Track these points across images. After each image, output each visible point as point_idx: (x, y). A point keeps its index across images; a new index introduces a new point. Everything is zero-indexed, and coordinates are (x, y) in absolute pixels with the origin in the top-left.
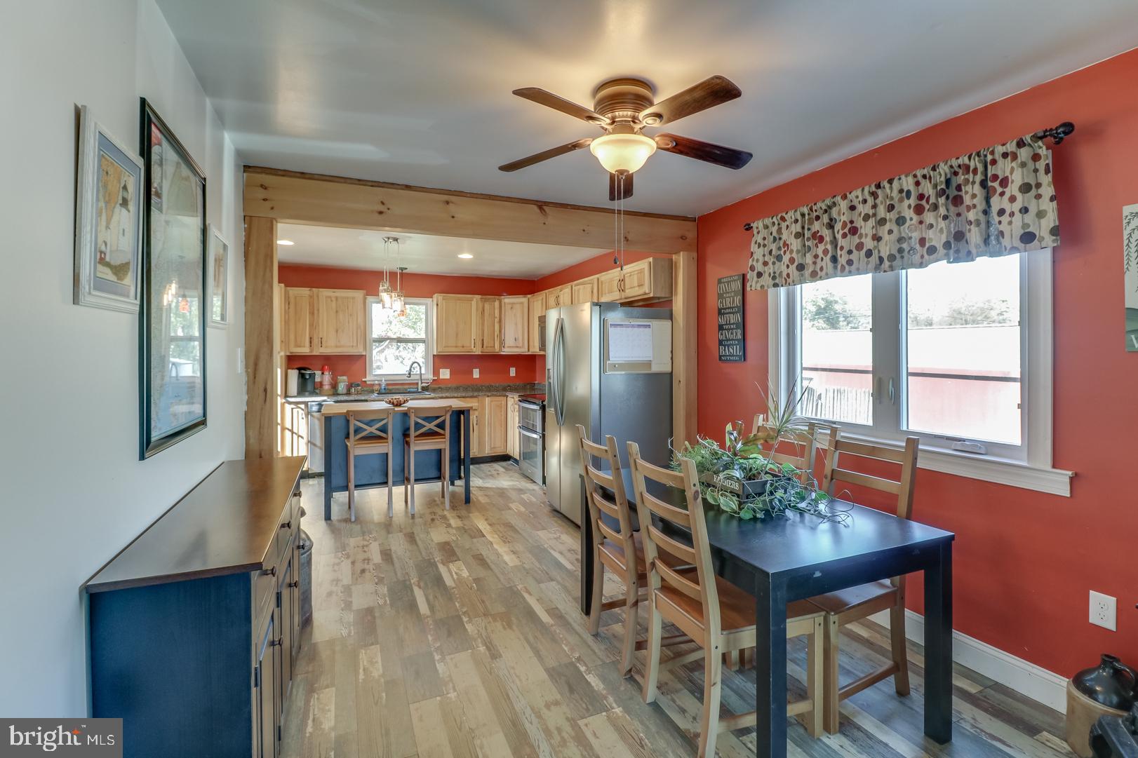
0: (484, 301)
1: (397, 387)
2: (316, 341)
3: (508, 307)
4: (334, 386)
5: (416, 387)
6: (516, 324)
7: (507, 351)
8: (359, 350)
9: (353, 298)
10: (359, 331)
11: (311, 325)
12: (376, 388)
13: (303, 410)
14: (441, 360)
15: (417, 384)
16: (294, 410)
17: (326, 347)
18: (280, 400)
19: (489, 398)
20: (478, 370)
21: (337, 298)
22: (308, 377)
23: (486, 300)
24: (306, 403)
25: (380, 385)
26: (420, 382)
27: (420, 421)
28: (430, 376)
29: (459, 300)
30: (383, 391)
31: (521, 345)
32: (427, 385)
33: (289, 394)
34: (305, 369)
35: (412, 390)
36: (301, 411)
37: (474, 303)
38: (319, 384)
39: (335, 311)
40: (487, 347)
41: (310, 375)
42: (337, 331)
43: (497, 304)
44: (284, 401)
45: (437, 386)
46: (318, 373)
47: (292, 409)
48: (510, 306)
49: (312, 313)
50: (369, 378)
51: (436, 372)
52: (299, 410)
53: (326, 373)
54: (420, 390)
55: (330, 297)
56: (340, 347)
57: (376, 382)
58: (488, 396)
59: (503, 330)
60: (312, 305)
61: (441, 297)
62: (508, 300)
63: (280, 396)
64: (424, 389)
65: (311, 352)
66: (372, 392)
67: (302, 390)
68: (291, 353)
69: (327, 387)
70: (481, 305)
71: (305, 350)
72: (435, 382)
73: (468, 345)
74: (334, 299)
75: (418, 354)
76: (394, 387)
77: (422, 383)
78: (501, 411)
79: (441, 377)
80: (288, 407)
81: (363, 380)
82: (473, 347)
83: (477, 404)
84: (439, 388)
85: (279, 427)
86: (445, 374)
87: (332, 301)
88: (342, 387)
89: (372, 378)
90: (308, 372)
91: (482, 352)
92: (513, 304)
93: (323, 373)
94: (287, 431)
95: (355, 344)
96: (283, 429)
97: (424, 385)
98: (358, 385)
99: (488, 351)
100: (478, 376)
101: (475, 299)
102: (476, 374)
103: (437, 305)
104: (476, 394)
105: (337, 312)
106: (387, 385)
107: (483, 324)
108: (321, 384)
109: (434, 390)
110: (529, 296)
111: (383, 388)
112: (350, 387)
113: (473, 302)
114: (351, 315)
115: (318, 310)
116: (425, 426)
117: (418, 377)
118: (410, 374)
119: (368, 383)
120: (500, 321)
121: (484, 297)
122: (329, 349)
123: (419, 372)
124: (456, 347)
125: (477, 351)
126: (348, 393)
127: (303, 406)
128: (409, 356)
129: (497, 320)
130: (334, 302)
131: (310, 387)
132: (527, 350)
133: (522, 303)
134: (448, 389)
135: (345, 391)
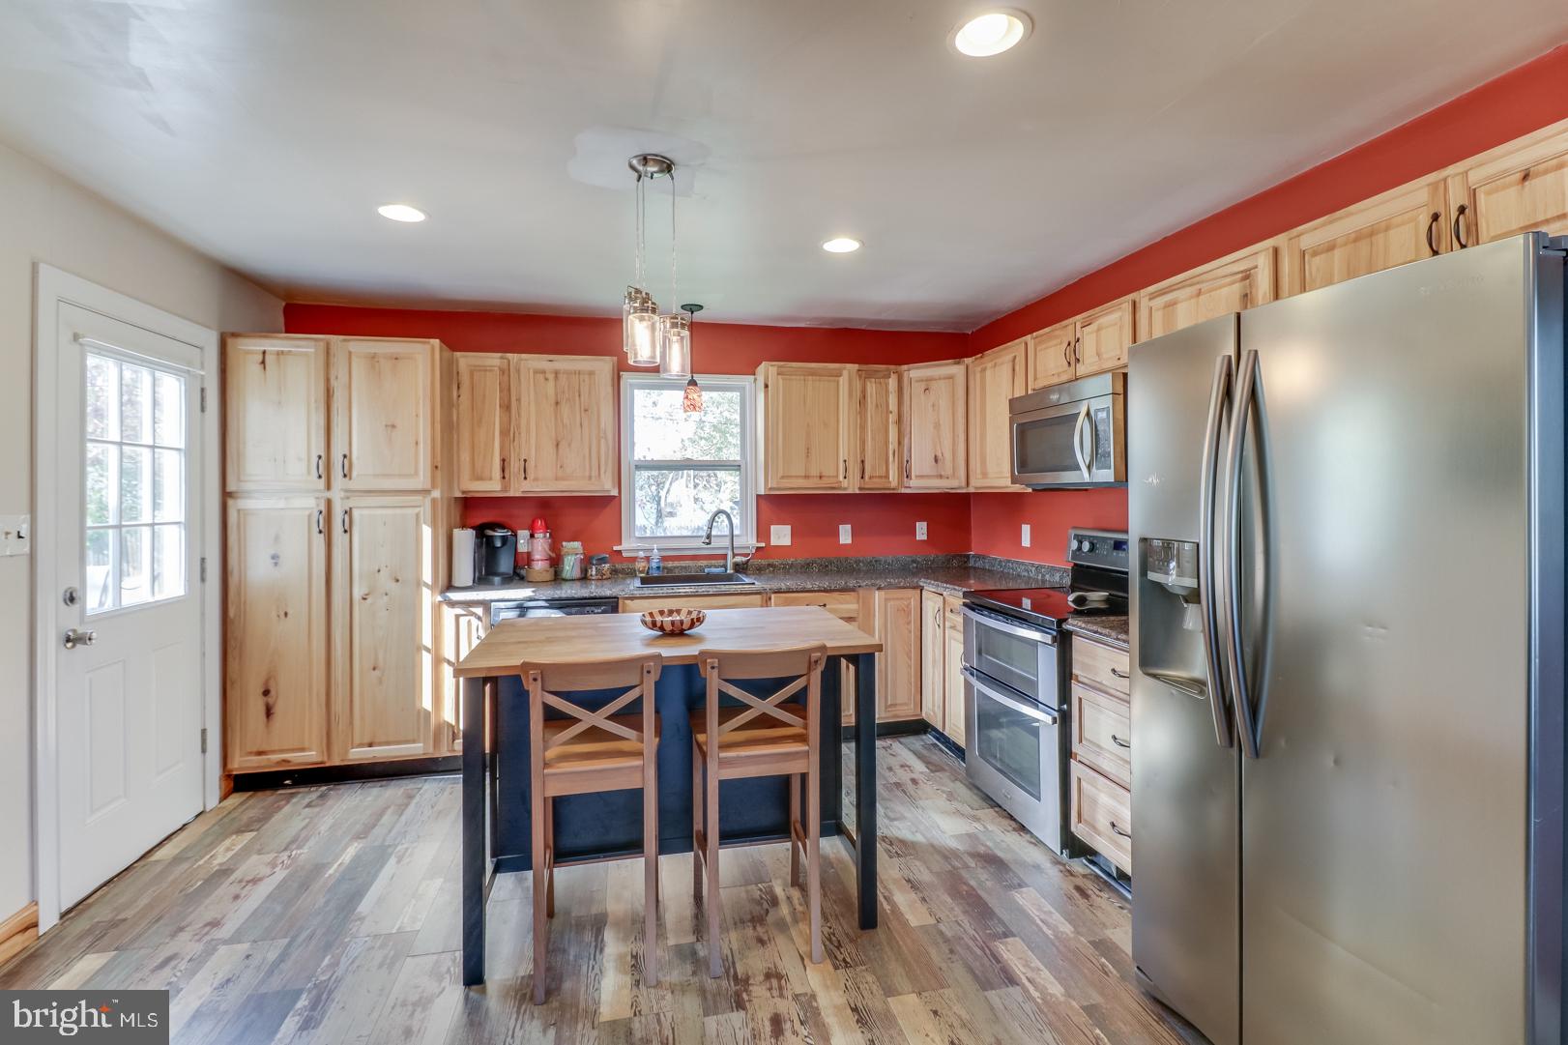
0: (865, 377)
1: (683, 563)
2: (515, 466)
3: (918, 388)
4: (555, 562)
5: (722, 562)
6: (937, 426)
7: (916, 485)
8: (608, 487)
9: (591, 373)
10: (603, 441)
11: (505, 433)
12: (640, 565)
13: (479, 618)
14: (775, 505)
15: (725, 557)
16: (462, 619)
17: (536, 479)
18: (428, 598)
19: (883, 593)
20: (849, 527)
21: (556, 373)
22: (498, 544)
23: (869, 376)
24: (485, 604)
25: (648, 559)
26: (730, 554)
27: (734, 692)
28: (748, 541)
29: (812, 374)
30: (655, 574)
31: (949, 472)
32: (744, 559)
33: (456, 583)
34: (494, 526)
35: (714, 570)
36: (475, 622)
37: (843, 381)
38: (525, 556)
39: (553, 402)
40: (870, 478)
41: (504, 539)
42: (557, 445)
43: (892, 382)
44: (439, 598)
45: (764, 562)
46: (523, 535)
47: (457, 617)
48: (923, 386)
49: (506, 407)
50: (627, 546)
51: (763, 533)
52: (473, 619)
53: (539, 535)
54: (730, 571)
55: (543, 372)
56: (563, 479)
57: (641, 554)
58: (879, 589)
59: (906, 441)
60: (506, 390)
61: (775, 368)
62: (916, 372)
63: (431, 588)
64: (739, 568)
65: (505, 489)
66: (632, 574)
67: (486, 573)
68: (464, 492)
69: (540, 565)
70: (858, 384)
71: (492, 487)
72: (760, 553)
73: (832, 473)
74: (551, 377)
75: (727, 493)
76: (676, 564)
77: (734, 555)
78: (909, 623)
79: (774, 542)
80: (448, 614)
81: (615, 548)
82: (841, 478)
83: (854, 606)
84: (769, 565)
85: (427, 659)
86: (781, 535)
87: (546, 379)
88: (570, 566)
89: (634, 545)
90: (499, 533)
91: (860, 489)
92: (929, 380)
93: (532, 536)
94: (446, 665)
95: (594, 473)
96: (438, 661)
97: (738, 559)
98: (602, 561)
99: (875, 485)
100: (849, 541)
101: (845, 373)
102: (845, 534)
103: (766, 386)
104: (852, 583)
105: (557, 403)
106: (664, 559)
107: (863, 428)
108: (529, 558)
109: (759, 570)
110: (968, 360)
111: (654, 565)
112: (586, 562)
113: (841, 379)
114: (586, 410)
115: (519, 400)
116: (747, 707)
117: (726, 543)
118: (709, 537)
119: (624, 555)
120: (899, 421)
121: (864, 367)
122: (542, 483)
123: (727, 532)
124: (807, 477)
125: (851, 486)
126: (584, 578)
127: (479, 611)
128: (711, 498)
129: (892, 418)
130: (551, 383)
131: (505, 564)
132: (964, 484)
133: (951, 377)
134: (787, 570)
135: (577, 573)
